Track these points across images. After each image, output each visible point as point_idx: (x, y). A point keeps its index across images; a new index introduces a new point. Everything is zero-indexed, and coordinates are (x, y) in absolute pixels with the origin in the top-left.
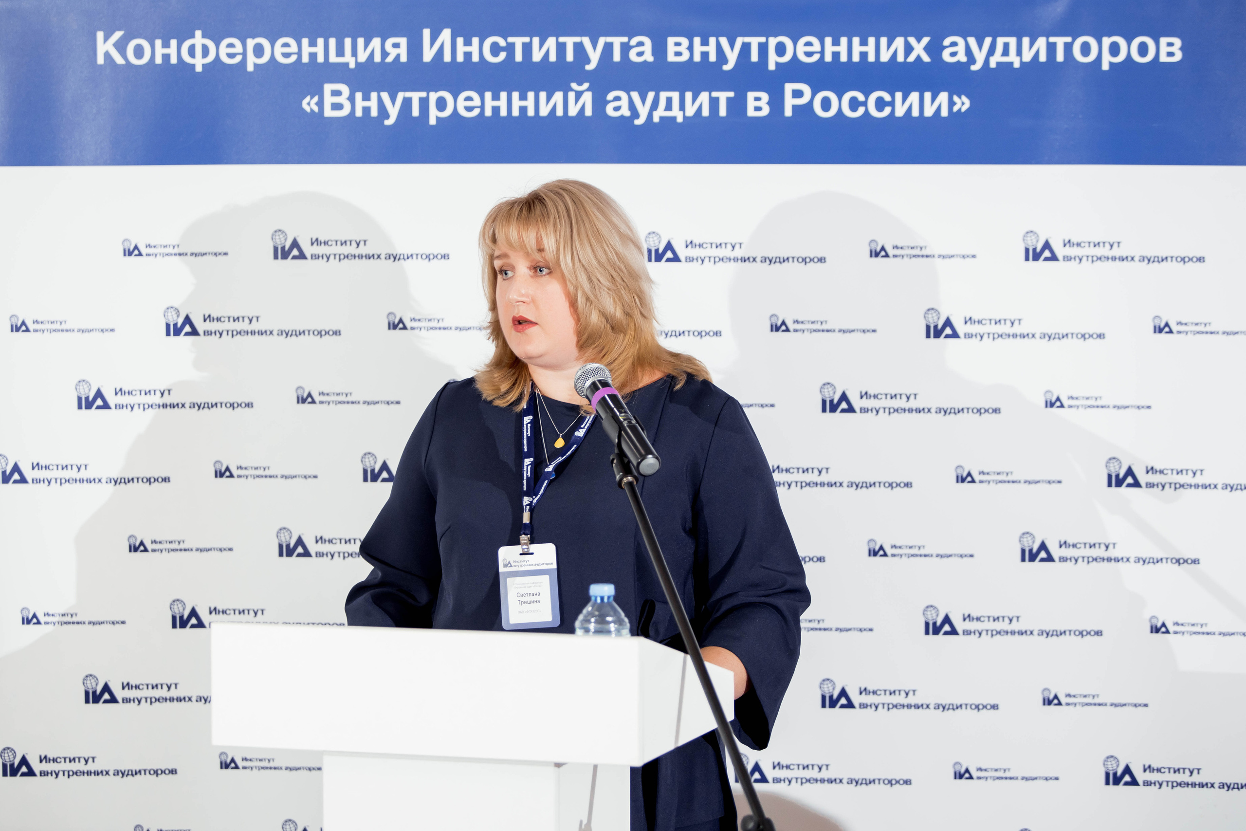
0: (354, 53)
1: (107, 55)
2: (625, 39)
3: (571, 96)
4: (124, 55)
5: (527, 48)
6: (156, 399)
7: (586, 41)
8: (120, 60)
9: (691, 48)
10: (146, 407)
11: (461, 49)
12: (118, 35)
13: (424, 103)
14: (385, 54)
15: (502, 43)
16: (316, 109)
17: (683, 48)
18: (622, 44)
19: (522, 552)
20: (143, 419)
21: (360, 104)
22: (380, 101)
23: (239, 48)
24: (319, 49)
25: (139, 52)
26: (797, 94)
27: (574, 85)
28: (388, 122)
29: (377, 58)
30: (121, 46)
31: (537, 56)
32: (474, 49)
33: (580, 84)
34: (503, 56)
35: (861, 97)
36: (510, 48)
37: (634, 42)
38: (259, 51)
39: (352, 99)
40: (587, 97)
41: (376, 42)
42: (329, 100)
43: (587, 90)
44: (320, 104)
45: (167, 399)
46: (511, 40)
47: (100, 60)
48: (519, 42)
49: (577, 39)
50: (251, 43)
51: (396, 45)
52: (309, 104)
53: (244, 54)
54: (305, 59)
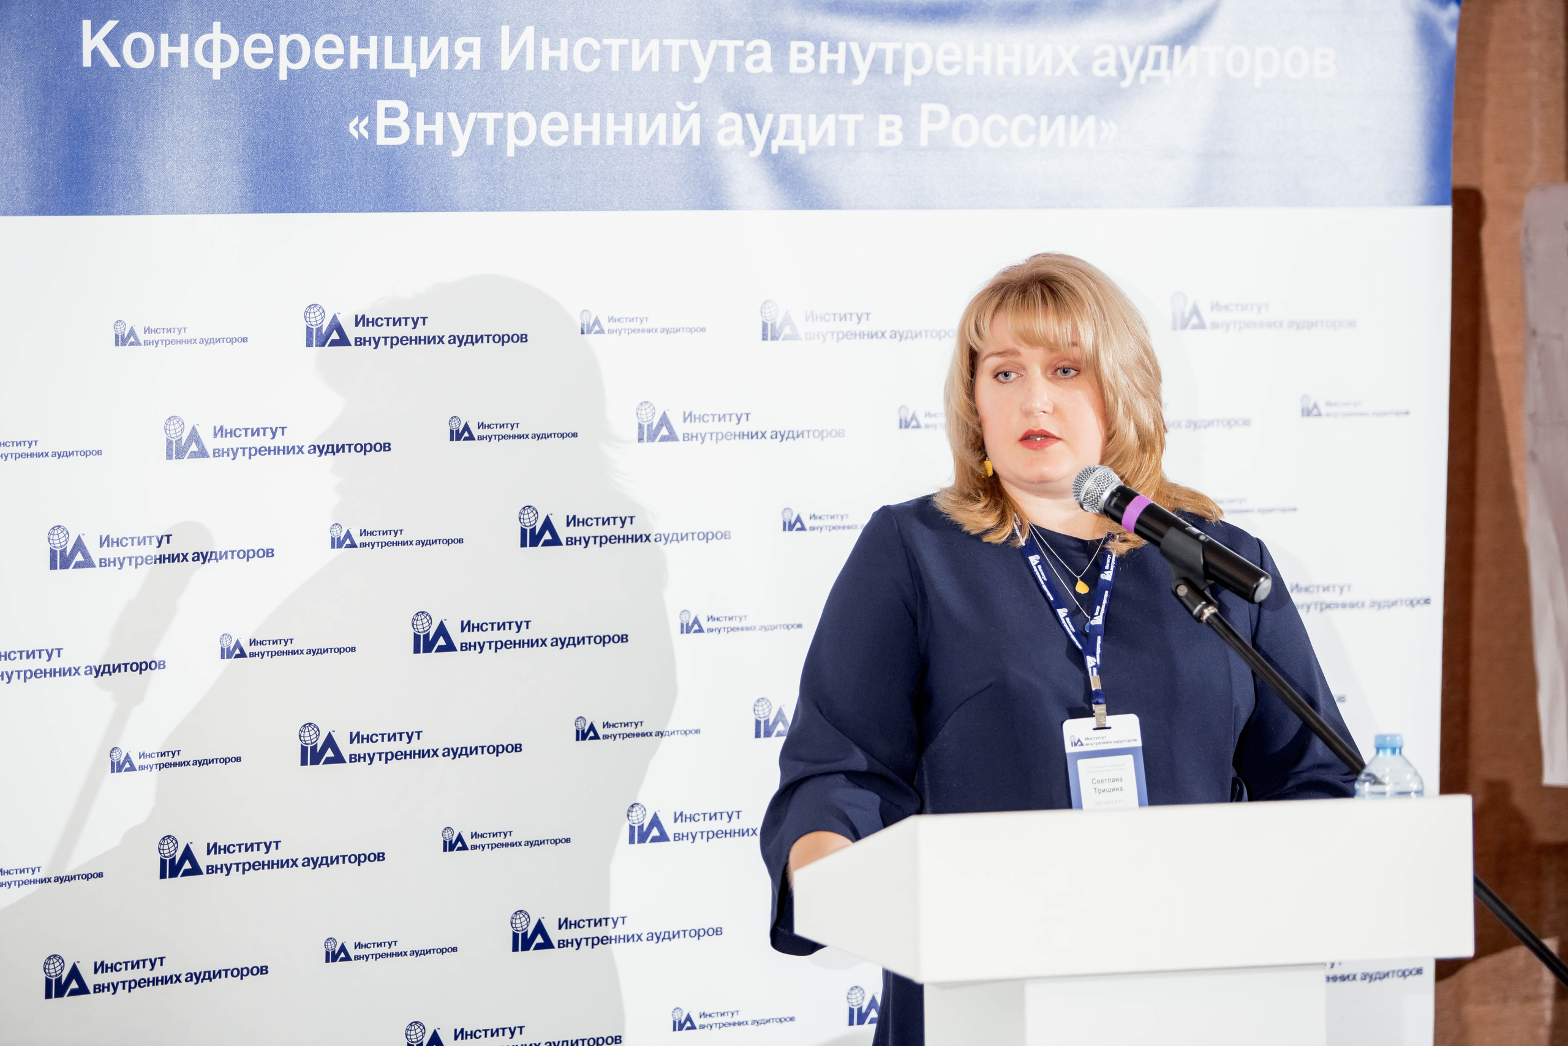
0: (416, 59)
1: (95, 53)
2: (740, 43)
3: (677, 117)
4: (118, 54)
5: (625, 52)
6: (152, 550)
7: (695, 45)
8: (113, 62)
9: (816, 56)
10: (139, 562)
11: (547, 53)
12: (110, 25)
13: (500, 125)
14: (453, 58)
15: (596, 46)
16: (366, 134)
17: (807, 57)
18: (737, 49)
19: (1096, 727)
20: (133, 579)
21: (421, 128)
22: (447, 124)
23: (269, 49)
24: (372, 52)
25: (138, 49)
26: (935, 117)
27: (680, 105)
28: (457, 154)
29: (444, 65)
30: (114, 42)
31: (637, 65)
32: (562, 54)
33: (687, 102)
34: (596, 63)
35: (1004, 122)
36: (606, 51)
37: (750, 47)
38: (294, 52)
39: (411, 121)
40: (695, 120)
41: (443, 42)
42: (382, 122)
43: (695, 111)
44: (372, 128)
45: (166, 549)
46: (606, 42)
47: (87, 62)
48: (615, 43)
49: (685, 42)
50: (284, 40)
51: (467, 47)
52: (357, 127)
53: (275, 56)
54: (354, 64)
